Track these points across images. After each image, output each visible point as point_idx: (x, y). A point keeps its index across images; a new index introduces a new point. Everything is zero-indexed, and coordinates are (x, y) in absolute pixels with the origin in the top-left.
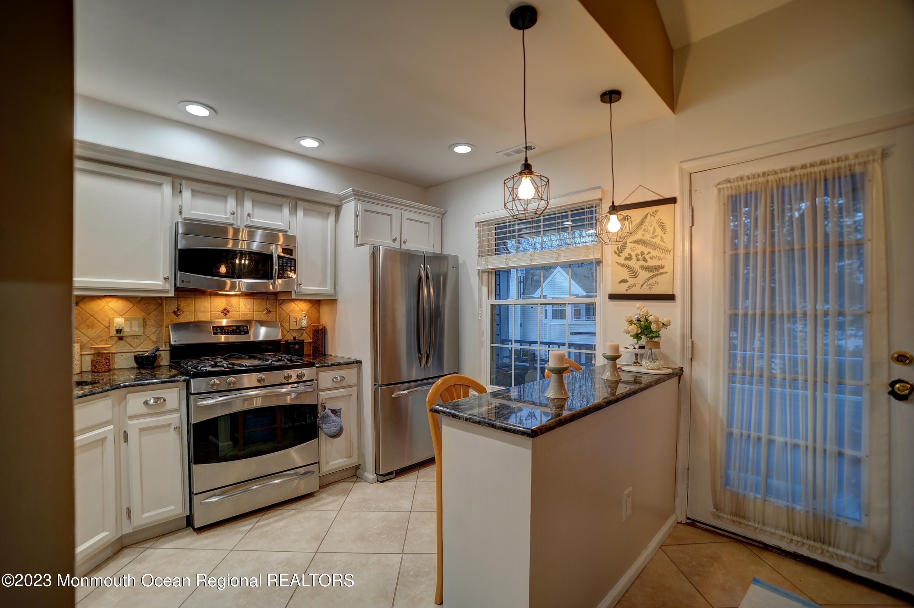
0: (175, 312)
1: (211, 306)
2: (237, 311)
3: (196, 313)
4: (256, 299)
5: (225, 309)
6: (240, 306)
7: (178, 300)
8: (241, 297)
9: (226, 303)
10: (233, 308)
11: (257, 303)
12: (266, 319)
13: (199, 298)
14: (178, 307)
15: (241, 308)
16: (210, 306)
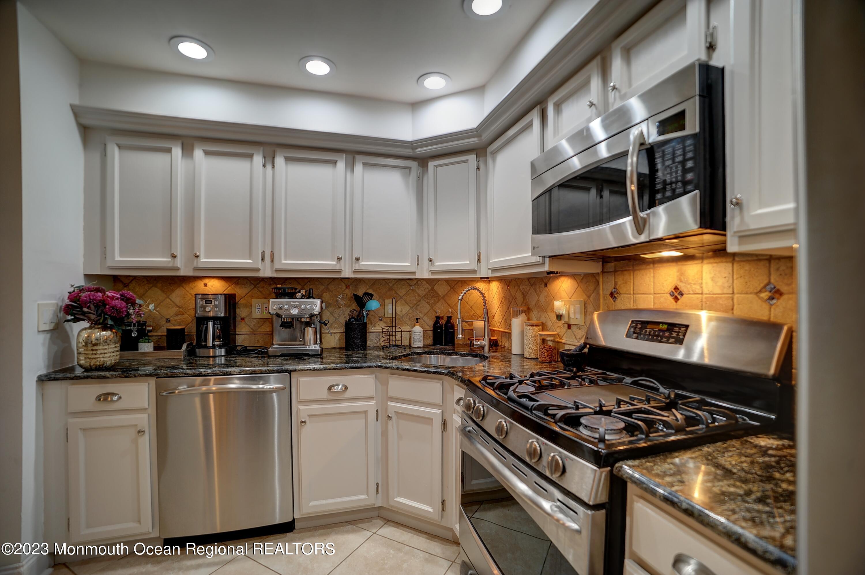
0: (612, 294)
1: (654, 283)
2: (698, 291)
3: (635, 296)
4: (739, 262)
5: (676, 288)
6: (704, 281)
7: (615, 275)
8: (705, 261)
9: (677, 276)
10: (689, 286)
11: (742, 272)
12: (766, 313)
13: (639, 270)
14: (615, 286)
15: (704, 286)
16: (652, 284)
